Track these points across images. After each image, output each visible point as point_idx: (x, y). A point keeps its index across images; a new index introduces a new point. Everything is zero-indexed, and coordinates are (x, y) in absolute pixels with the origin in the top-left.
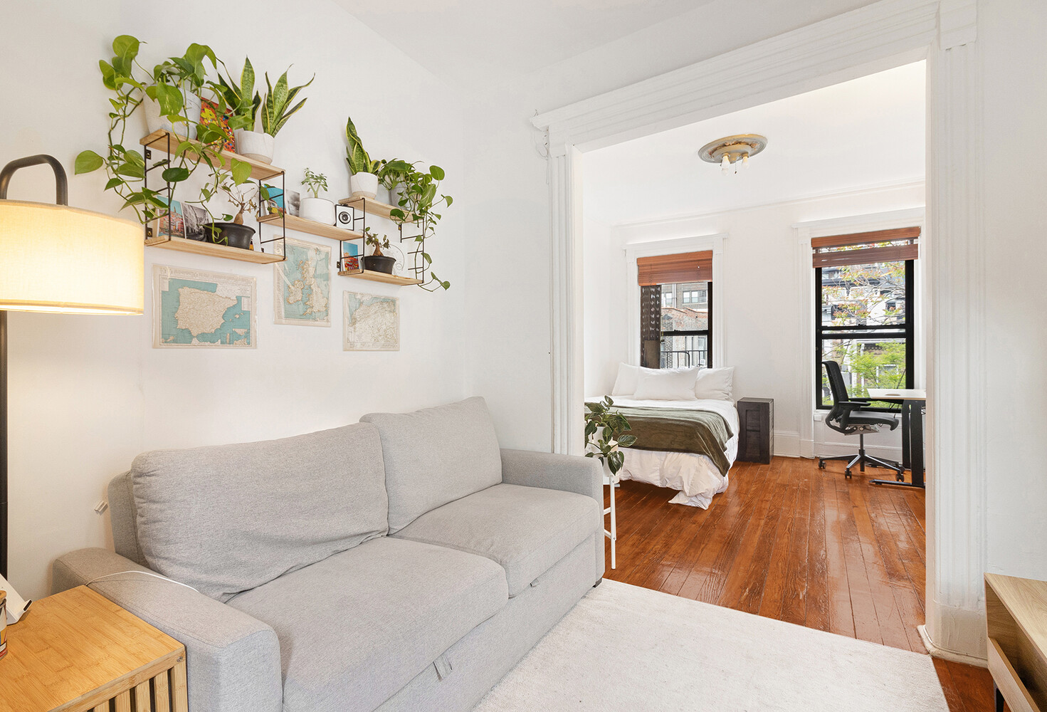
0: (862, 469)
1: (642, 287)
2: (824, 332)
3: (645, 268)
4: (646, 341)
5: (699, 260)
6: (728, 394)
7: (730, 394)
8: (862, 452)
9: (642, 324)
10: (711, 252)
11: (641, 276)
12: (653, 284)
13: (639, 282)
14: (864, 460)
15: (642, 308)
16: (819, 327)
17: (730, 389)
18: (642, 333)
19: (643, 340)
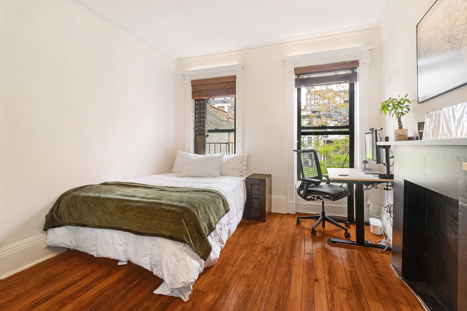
0: (324, 226)
1: (196, 100)
2: (302, 131)
3: (197, 87)
4: (197, 136)
5: (228, 82)
6: (242, 172)
7: (245, 172)
8: (323, 213)
9: (195, 125)
10: (235, 77)
11: (194, 93)
12: (201, 98)
13: (193, 96)
14: (325, 219)
15: (196, 114)
16: (300, 127)
17: (244, 168)
18: (195, 131)
19: (196, 135)
